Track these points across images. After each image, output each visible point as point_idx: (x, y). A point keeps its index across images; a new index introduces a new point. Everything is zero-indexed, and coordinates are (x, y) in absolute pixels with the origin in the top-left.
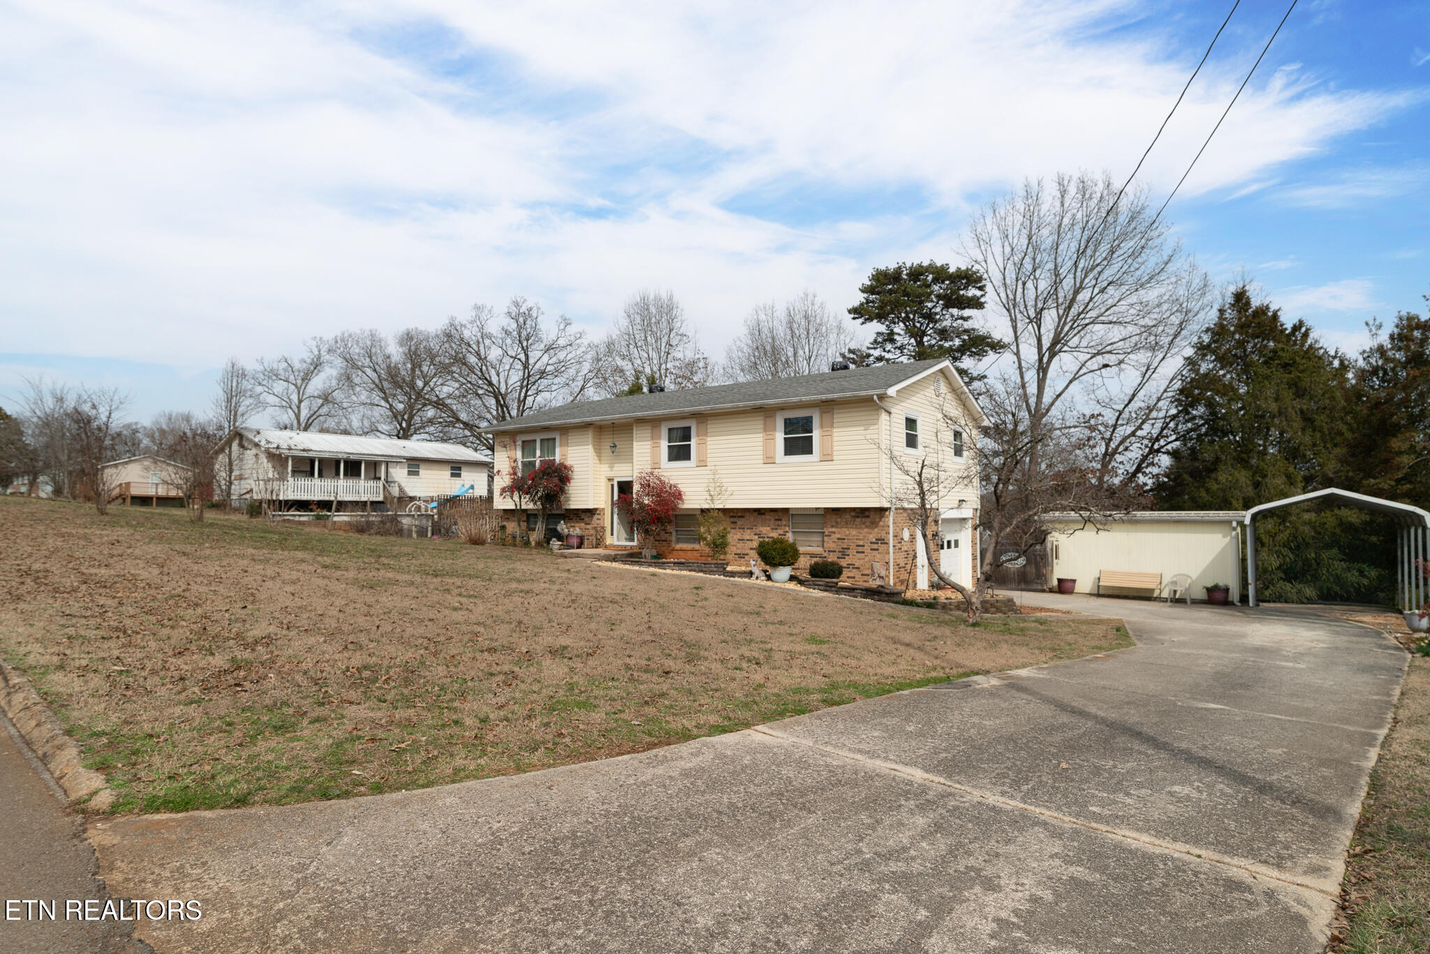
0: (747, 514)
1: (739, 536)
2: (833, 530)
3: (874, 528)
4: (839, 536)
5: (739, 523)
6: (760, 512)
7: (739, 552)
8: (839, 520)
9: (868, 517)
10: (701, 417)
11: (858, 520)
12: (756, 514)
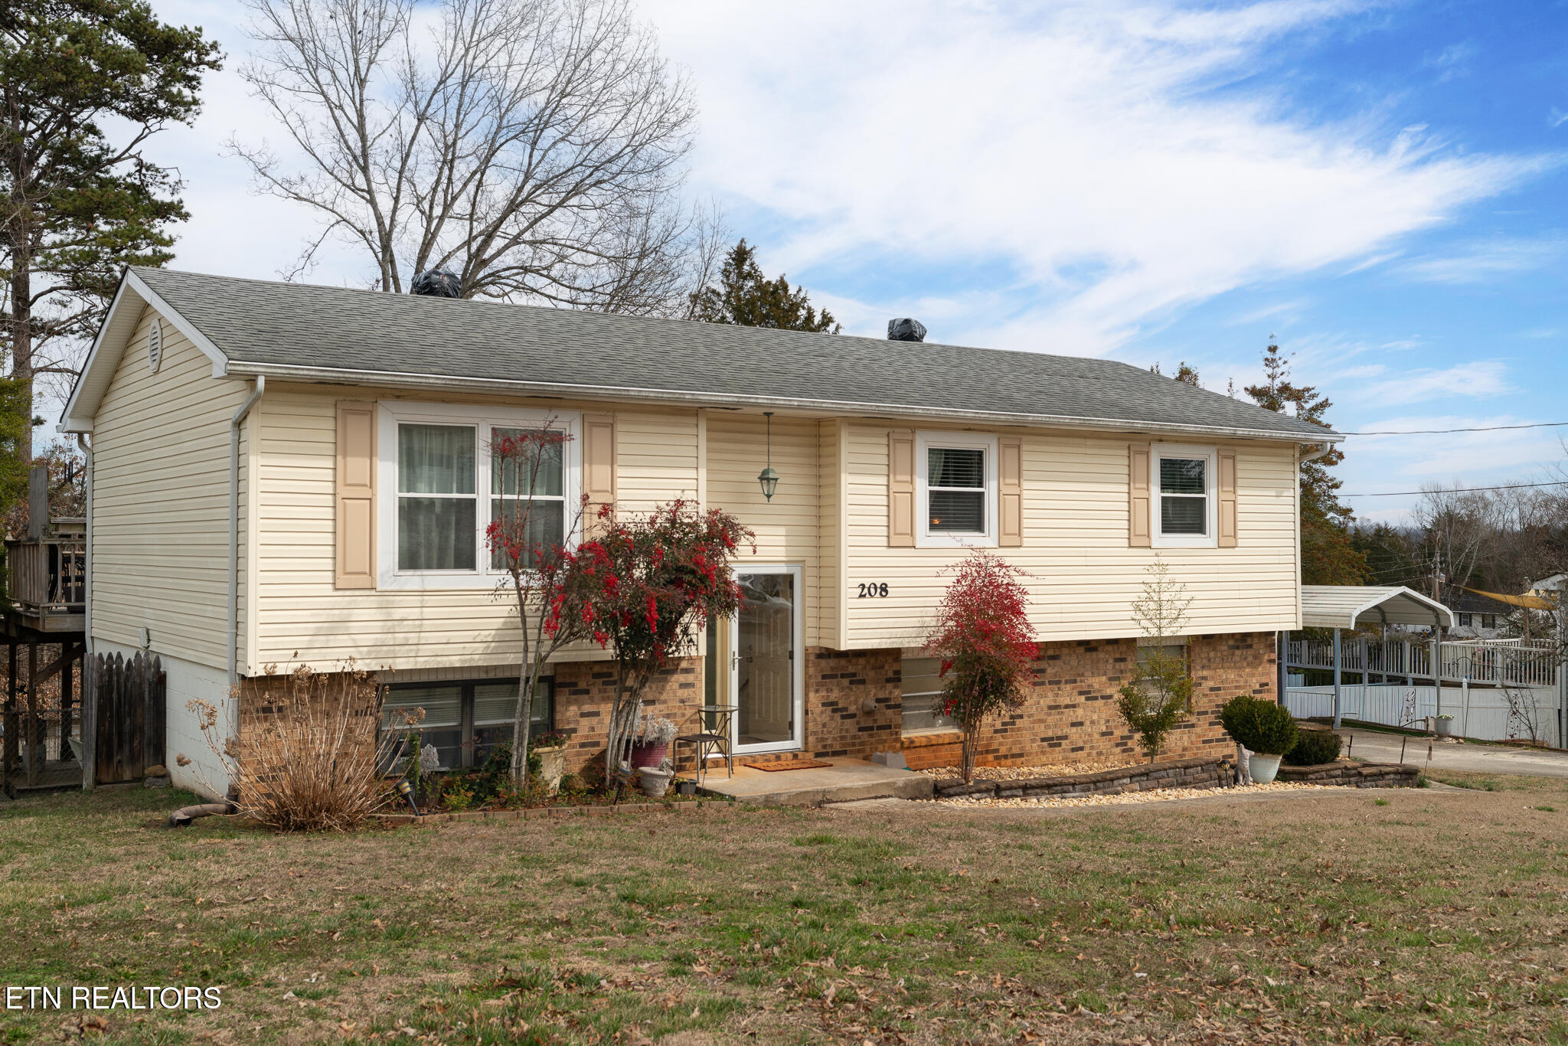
0: (1065, 651)
1: (1049, 700)
2: (1205, 673)
3: (1256, 667)
4: (1211, 684)
5: (1049, 671)
6: (1089, 646)
7: (1050, 734)
8: (1212, 654)
9: (1250, 646)
10: (1014, 434)
11: (1238, 652)
12: (1081, 650)
